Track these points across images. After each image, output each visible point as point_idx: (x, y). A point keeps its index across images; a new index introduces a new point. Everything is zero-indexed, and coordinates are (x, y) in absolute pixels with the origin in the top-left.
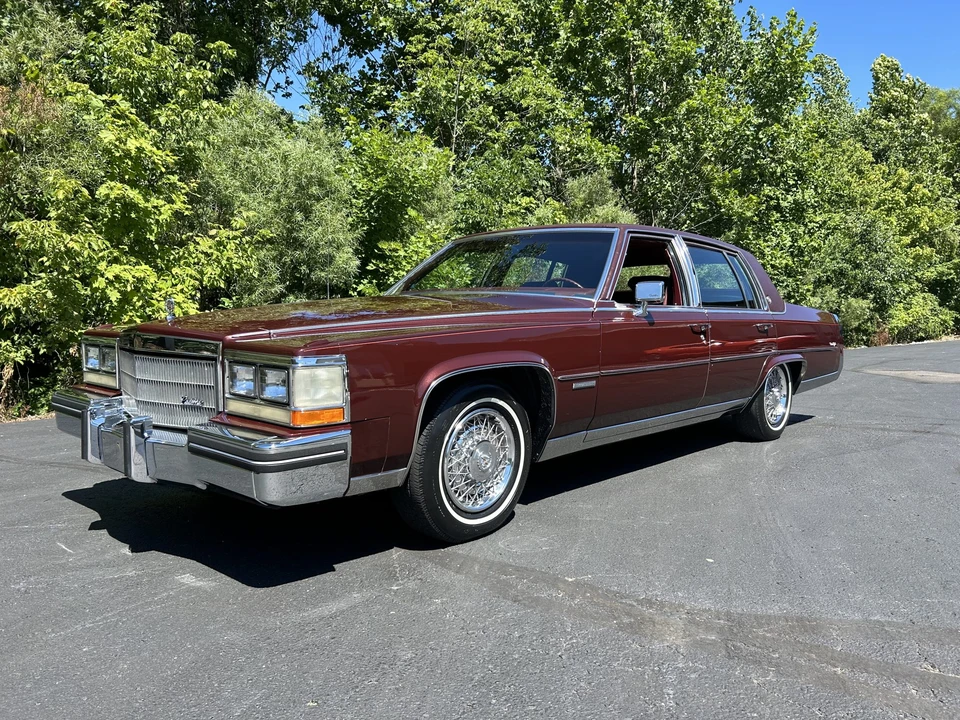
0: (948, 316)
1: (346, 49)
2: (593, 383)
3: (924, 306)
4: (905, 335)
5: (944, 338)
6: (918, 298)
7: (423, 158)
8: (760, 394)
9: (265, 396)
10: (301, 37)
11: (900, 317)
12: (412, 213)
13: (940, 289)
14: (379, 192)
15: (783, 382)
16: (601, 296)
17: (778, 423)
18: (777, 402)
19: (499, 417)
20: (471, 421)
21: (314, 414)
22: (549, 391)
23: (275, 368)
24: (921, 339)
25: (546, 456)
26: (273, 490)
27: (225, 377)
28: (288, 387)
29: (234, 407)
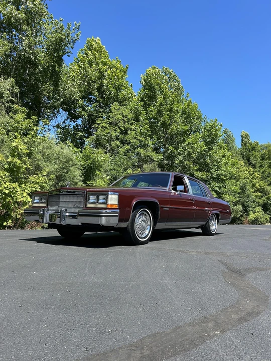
0: (268, 217)
1: (69, 120)
2: (168, 209)
3: (259, 212)
4: (255, 222)
5: (267, 224)
6: (257, 209)
7: (101, 156)
8: (208, 222)
9: (99, 202)
10: (55, 116)
11: (252, 216)
12: (97, 172)
13: (265, 207)
14: (88, 165)
15: (215, 219)
16: (169, 188)
17: (214, 231)
18: (213, 225)
19: (147, 214)
20: (141, 214)
21: (112, 205)
22: (158, 209)
23: (102, 195)
24: (260, 224)
25: (156, 228)
26: (103, 221)
27: (87, 199)
28: (107, 199)
29: (89, 206)
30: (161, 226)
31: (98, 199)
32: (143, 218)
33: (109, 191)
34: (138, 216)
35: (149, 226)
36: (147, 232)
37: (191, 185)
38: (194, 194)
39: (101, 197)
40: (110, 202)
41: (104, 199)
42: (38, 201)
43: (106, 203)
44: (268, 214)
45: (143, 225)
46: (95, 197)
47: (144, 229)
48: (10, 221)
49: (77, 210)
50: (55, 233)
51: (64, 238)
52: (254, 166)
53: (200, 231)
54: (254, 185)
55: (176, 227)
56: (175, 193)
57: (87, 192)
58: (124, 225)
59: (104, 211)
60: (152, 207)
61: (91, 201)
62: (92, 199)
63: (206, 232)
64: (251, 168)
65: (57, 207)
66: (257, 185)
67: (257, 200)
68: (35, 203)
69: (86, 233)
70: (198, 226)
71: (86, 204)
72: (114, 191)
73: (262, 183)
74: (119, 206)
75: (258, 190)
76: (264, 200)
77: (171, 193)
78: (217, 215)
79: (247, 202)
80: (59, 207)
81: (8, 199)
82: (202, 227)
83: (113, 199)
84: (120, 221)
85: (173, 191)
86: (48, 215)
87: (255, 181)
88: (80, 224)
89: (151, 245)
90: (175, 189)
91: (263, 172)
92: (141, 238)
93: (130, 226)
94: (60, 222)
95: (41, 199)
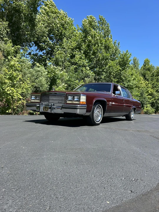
0: (154, 110)
2: (111, 105)
3: (149, 107)
4: (146, 113)
5: (153, 114)
6: (148, 105)
8: (130, 113)
13: (153, 105)
15: (133, 111)
16: (111, 93)
17: (132, 118)
18: (132, 114)
19: (100, 108)
20: (97, 108)
21: (83, 102)
22: (106, 105)
23: (77, 96)
24: (149, 114)
25: (104, 116)
26: (78, 111)
27: (67, 98)
28: (80, 98)
29: (68, 102)
30: (107, 115)
31: (74, 98)
32: (98, 110)
33: (81, 94)
34: (95, 109)
35: (101, 115)
36: (100, 118)
37: (122, 91)
38: (124, 96)
39: (76, 97)
40: (81, 100)
41: (78, 98)
42: (34, 99)
43: (79, 101)
44: (154, 108)
45: (98, 114)
46: (72, 97)
47: (98, 116)
48: (10, 110)
49: (61, 105)
50: (43, 117)
51: (48, 120)
52: (148, 80)
53: (124, 118)
54: (148, 92)
55: (111, 116)
56: (114, 96)
57: (66, 94)
58: (88, 114)
59: (79, 106)
60: (103, 104)
61: (76, 100)
62: (70, 98)
63: (128, 118)
64: (147, 82)
65: (48, 102)
66: (149, 92)
67: (149, 100)
68: (32, 100)
69: (60, 118)
70: (123, 115)
71: (66, 101)
72: (84, 94)
73: (152, 90)
74: (86, 103)
75: (149, 95)
76: (152, 101)
77: (112, 95)
78: (135, 109)
79: (144, 101)
80: (49, 102)
81: (9, 97)
82: (126, 116)
83: (83, 99)
84: (87, 111)
85: (113, 94)
86: (42, 107)
87: (148, 89)
88: (63, 113)
89: (102, 125)
90: (114, 93)
91: (153, 84)
92: (97, 122)
93: (91, 114)
94: (51, 112)
95: (36, 98)
